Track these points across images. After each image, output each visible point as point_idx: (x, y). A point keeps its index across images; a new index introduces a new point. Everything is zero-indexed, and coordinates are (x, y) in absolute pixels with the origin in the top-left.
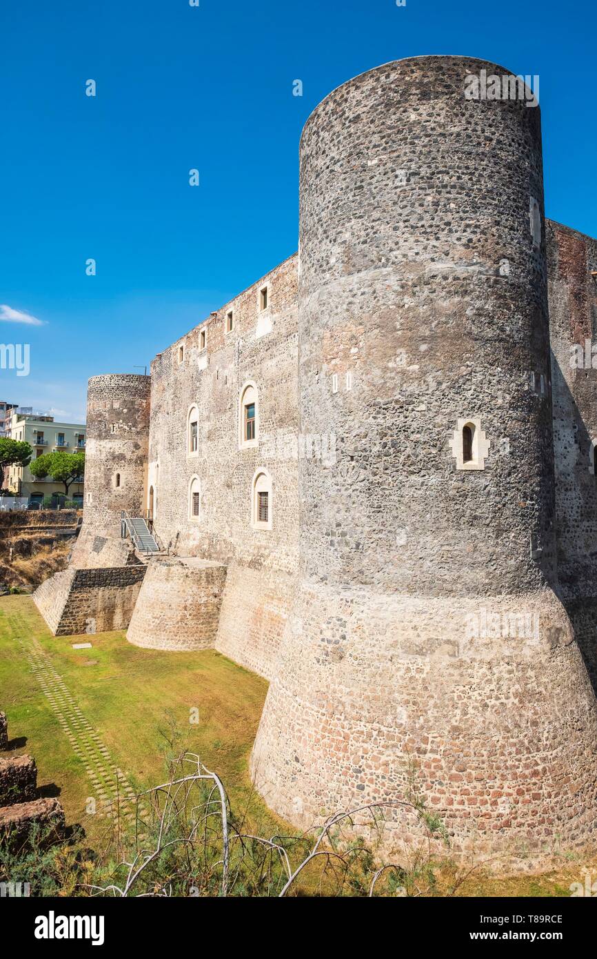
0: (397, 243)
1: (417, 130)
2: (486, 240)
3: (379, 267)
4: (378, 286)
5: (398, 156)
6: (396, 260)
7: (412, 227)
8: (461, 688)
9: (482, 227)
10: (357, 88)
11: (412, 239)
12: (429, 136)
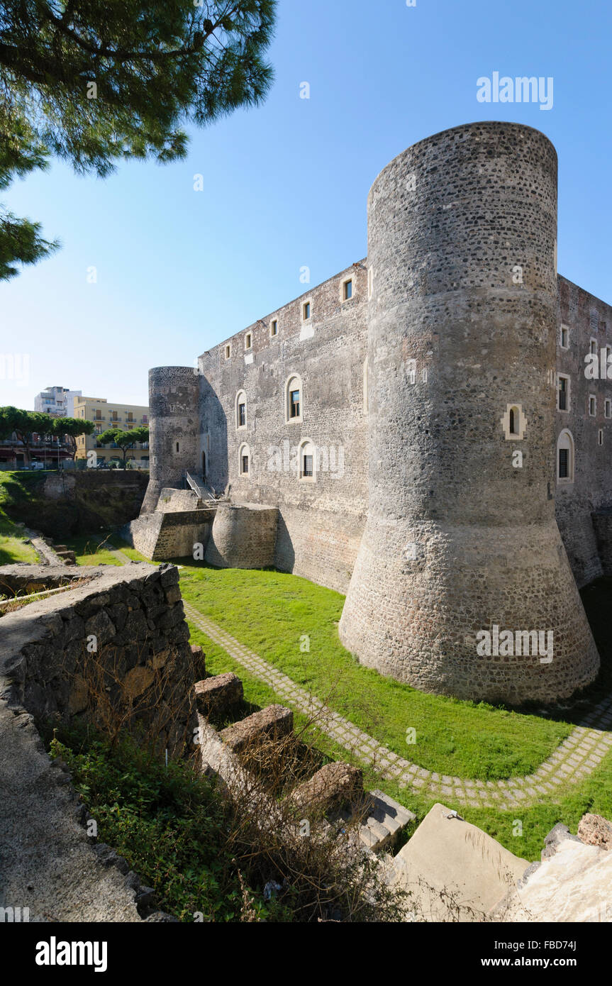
0: (466, 272)
1: (483, 182)
2: (530, 272)
3: (451, 290)
4: (450, 305)
5: (468, 203)
6: (465, 285)
7: (478, 260)
8: (510, 587)
9: (527, 262)
10: (434, 145)
11: (478, 269)
12: (492, 187)
